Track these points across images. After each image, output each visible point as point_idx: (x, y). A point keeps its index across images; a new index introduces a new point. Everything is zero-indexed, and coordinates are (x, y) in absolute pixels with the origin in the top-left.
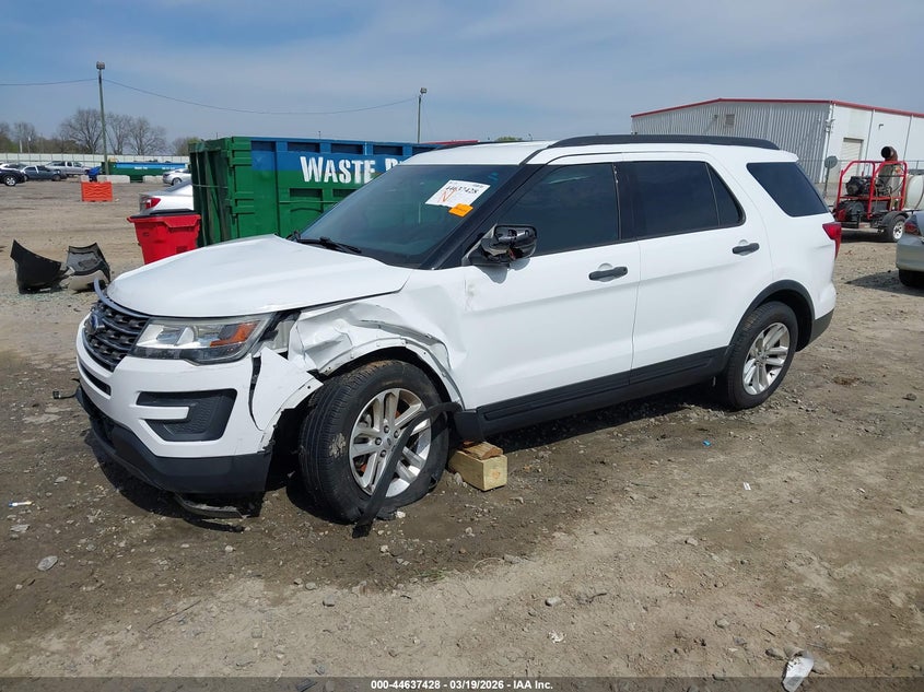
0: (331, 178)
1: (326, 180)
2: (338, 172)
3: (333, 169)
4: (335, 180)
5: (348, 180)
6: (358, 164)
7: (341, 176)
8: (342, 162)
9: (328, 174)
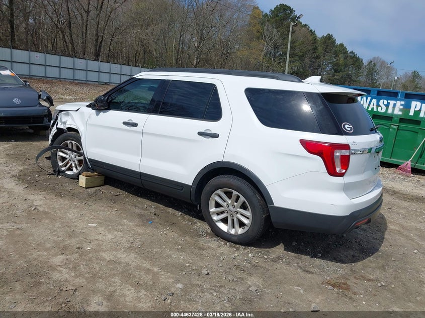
0: (373, 109)
1: (370, 109)
2: (378, 105)
3: (375, 104)
4: (375, 110)
5: (384, 110)
6: (392, 103)
7: (379, 108)
8: (382, 101)
9: (371, 106)
